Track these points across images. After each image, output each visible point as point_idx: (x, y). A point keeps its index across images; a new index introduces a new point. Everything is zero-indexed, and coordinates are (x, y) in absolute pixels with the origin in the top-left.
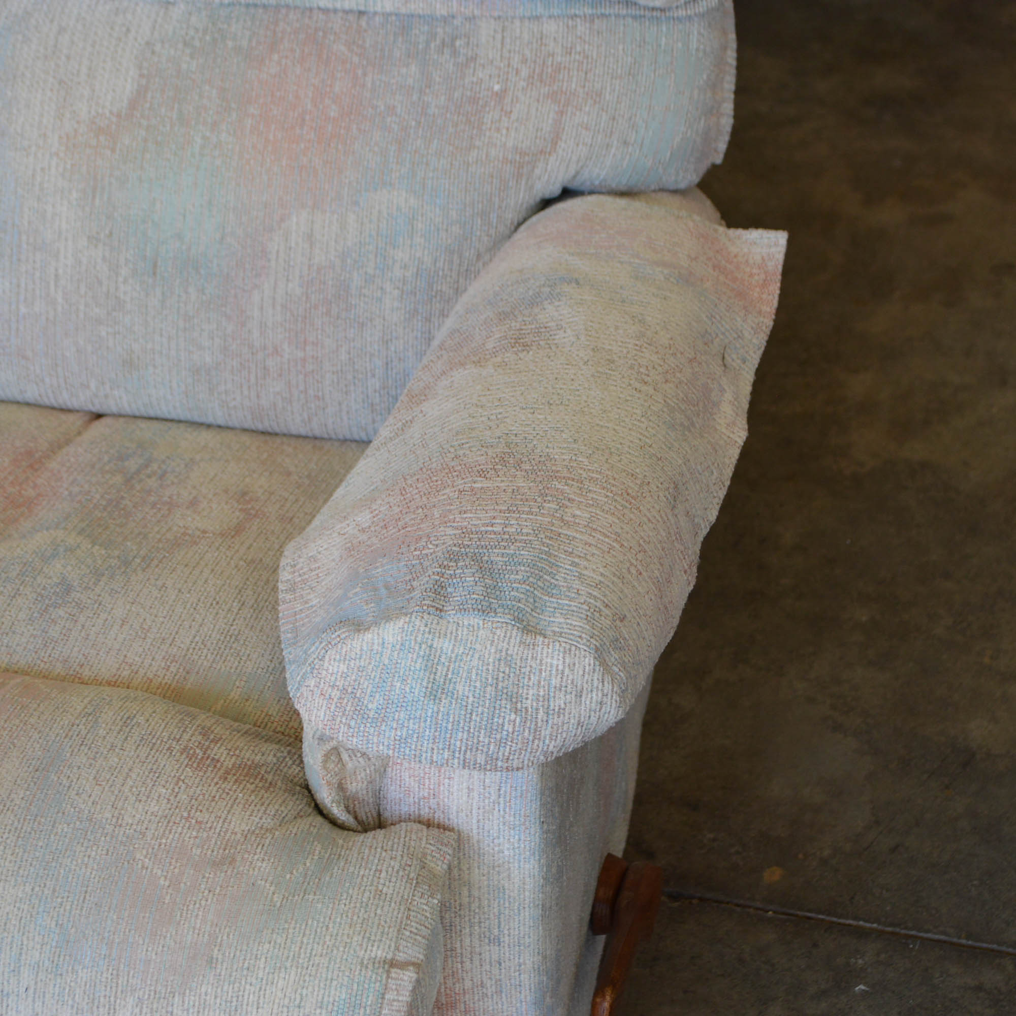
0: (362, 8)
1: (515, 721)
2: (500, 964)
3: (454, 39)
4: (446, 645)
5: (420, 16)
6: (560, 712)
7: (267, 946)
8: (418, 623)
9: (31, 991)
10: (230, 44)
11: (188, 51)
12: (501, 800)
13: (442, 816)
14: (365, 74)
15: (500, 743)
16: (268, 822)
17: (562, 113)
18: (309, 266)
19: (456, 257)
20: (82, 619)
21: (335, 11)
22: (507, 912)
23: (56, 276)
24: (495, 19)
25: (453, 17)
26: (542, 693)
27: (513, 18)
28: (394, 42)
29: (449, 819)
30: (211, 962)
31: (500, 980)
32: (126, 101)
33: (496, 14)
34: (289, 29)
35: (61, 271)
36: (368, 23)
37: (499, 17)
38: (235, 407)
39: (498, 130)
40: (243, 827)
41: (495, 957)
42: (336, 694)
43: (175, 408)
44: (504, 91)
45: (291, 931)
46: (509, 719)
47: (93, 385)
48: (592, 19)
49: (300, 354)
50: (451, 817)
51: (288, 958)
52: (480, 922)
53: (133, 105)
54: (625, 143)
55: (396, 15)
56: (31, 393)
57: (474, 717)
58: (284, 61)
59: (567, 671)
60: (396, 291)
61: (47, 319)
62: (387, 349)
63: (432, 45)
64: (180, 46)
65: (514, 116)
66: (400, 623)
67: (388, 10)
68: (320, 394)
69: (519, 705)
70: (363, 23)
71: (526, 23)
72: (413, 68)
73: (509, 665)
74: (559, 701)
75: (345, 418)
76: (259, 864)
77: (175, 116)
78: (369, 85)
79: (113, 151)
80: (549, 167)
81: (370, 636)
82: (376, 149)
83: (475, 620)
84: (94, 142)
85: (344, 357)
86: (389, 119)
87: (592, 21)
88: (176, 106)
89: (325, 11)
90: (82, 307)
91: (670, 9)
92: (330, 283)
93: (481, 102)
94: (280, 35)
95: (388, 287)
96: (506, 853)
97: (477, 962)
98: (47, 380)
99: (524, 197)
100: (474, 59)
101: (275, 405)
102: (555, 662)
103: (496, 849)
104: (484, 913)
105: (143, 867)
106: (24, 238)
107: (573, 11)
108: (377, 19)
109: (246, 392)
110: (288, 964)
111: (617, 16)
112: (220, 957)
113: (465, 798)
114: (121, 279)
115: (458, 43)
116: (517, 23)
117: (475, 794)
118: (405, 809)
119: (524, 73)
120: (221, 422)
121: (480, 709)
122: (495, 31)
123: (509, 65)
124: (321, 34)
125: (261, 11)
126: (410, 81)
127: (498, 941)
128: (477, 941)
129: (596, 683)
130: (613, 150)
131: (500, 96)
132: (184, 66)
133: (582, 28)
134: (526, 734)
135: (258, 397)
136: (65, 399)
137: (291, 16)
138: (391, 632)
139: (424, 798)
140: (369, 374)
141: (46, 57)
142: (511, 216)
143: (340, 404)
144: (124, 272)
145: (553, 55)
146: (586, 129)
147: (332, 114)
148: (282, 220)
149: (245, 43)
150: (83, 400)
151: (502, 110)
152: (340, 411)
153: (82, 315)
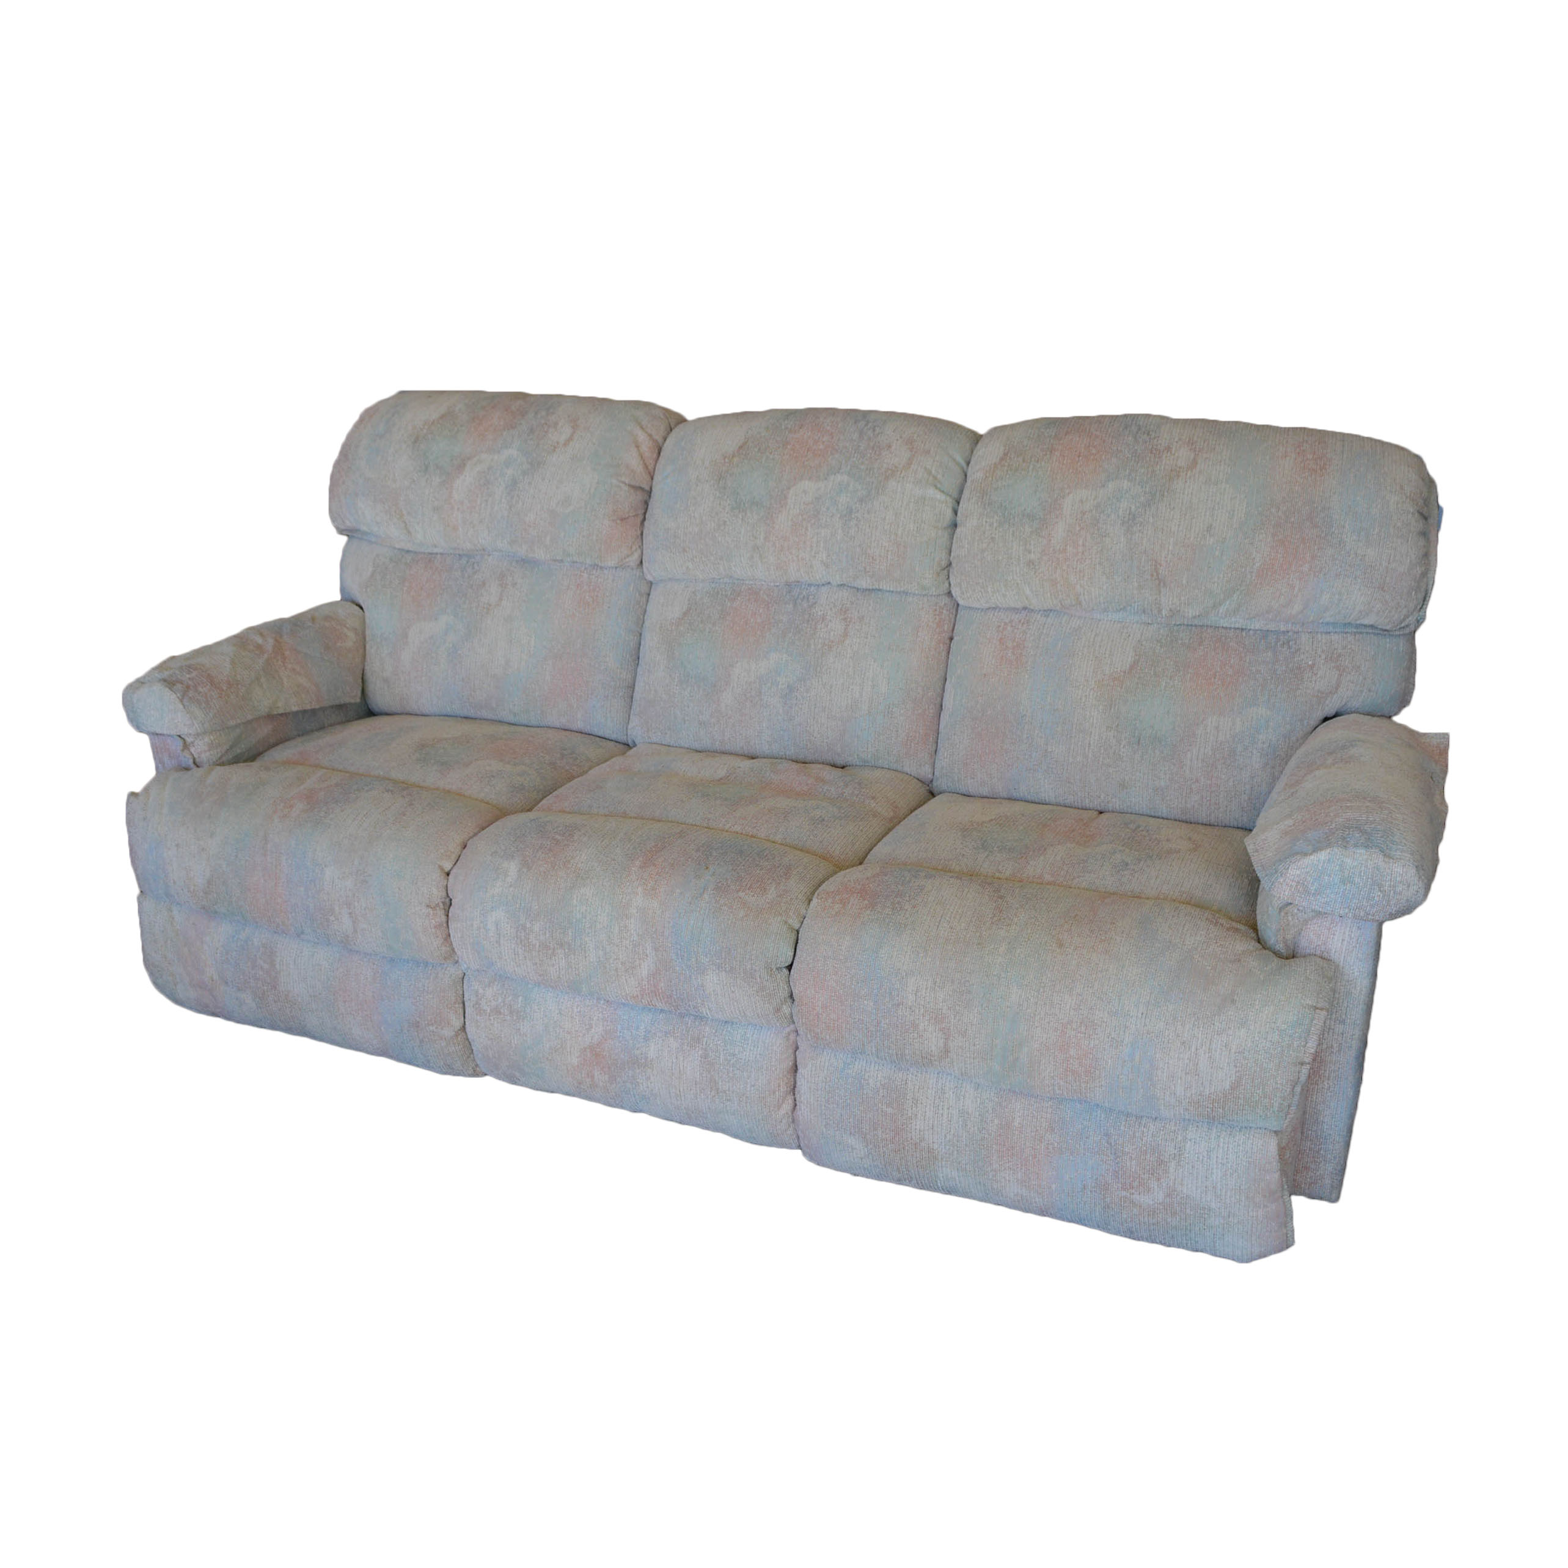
0: (1244, 627)
1: (1380, 896)
2: (1343, 1034)
3: (1289, 642)
4: (1349, 861)
5: (1272, 631)
6: (1400, 893)
7: (1259, 995)
8: (1336, 850)
9: (1144, 1015)
10: (1180, 642)
11: (1159, 644)
12: (1358, 945)
13: (1326, 954)
14: (1245, 656)
15: (1372, 906)
16: (1252, 948)
17: (1341, 675)
18: (1216, 742)
19: (1287, 740)
20: (1136, 876)
21: (1230, 628)
22: (1351, 1006)
23: (1089, 744)
24: (1308, 633)
25: (1288, 632)
26: (1392, 884)
27: (1317, 632)
28: (1260, 642)
29: (1330, 956)
30: (1233, 1001)
31: (1342, 1044)
32: (1128, 666)
33: (1309, 631)
34: (1208, 636)
35: (1091, 742)
36: (1246, 634)
37: (1311, 632)
38: (1173, 808)
39: (1311, 682)
40: (1241, 948)
41: (1341, 1031)
42: (1294, 884)
43: (1143, 808)
44: (1314, 665)
45: (1270, 990)
46: (1377, 895)
47: (1102, 797)
48: (1355, 634)
49: (1209, 782)
50: (1331, 955)
51: (1269, 1001)
52: (1336, 1012)
53: (1132, 668)
54: (1370, 691)
55: (1261, 630)
56: (1070, 799)
57: (1362, 893)
58: (1206, 650)
59: (1404, 875)
60: (1259, 754)
61: (1083, 764)
62: (1253, 781)
63: (1279, 644)
64: (1155, 642)
65: (1319, 676)
66: (1328, 851)
67: (1257, 628)
68: (1217, 802)
69: (1382, 889)
70: (1244, 634)
71: (1324, 635)
72: (1269, 654)
73: (1378, 870)
74: (1399, 888)
75: (1228, 814)
76: (1252, 963)
77: (1152, 673)
78: (1248, 661)
79: (1121, 688)
80: (1333, 701)
81: (1313, 857)
82: (1251, 689)
83: (1363, 851)
84: (1112, 684)
85: (1231, 784)
86: (1257, 676)
87: (1355, 635)
88: (1153, 668)
89: (1226, 628)
90: (1101, 760)
91: (1391, 631)
92: (1226, 749)
93: (1302, 669)
94: (1204, 639)
95: (1255, 752)
96: (1356, 974)
97: (1331, 1033)
98: (1079, 794)
99: (1320, 715)
100: (1299, 649)
101: (1194, 806)
102: (1399, 870)
103: (1351, 972)
104: (1339, 1007)
105: (1198, 961)
106: (1074, 726)
107: (1346, 630)
108: (1251, 632)
109: (1180, 801)
110: (1270, 1004)
111: (1367, 633)
112: (1238, 999)
113: (1340, 944)
114: (1122, 746)
115: (1291, 643)
116: (1319, 635)
117: (1346, 942)
118: (1308, 951)
119: (1323, 657)
120: (1164, 815)
121: (1365, 889)
122: (1309, 638)
123: (1316, 653)
124: (1224, 638)
125: (1194, 628)
126: (1268, 659)
127: (1343, 1022)
128: (1333, 1023)
129: (1416, 881)
130: (1364, 694)
131: (1312, 667)
132: (1157, 651)
133: (1350, 638)
134: (1384, 902)
135: (1186, 803)
136: (1087, 803)
137: (1209, 630)
138: (1323, 855)
139: (1319, 945)
140: (1243, 793)
141: (1089, 646)
142: (1313, 723)
143: (1226, 807)
144: (1124, 743)
145: (1337, 649)
146: (1352, 683)
147: (1230, 673)
148: (1203, 720)
149: (1187, 641)
150: (1096, 804)
151: (1313, 672)
152: (1226, 810)
153: (1101, 763)
